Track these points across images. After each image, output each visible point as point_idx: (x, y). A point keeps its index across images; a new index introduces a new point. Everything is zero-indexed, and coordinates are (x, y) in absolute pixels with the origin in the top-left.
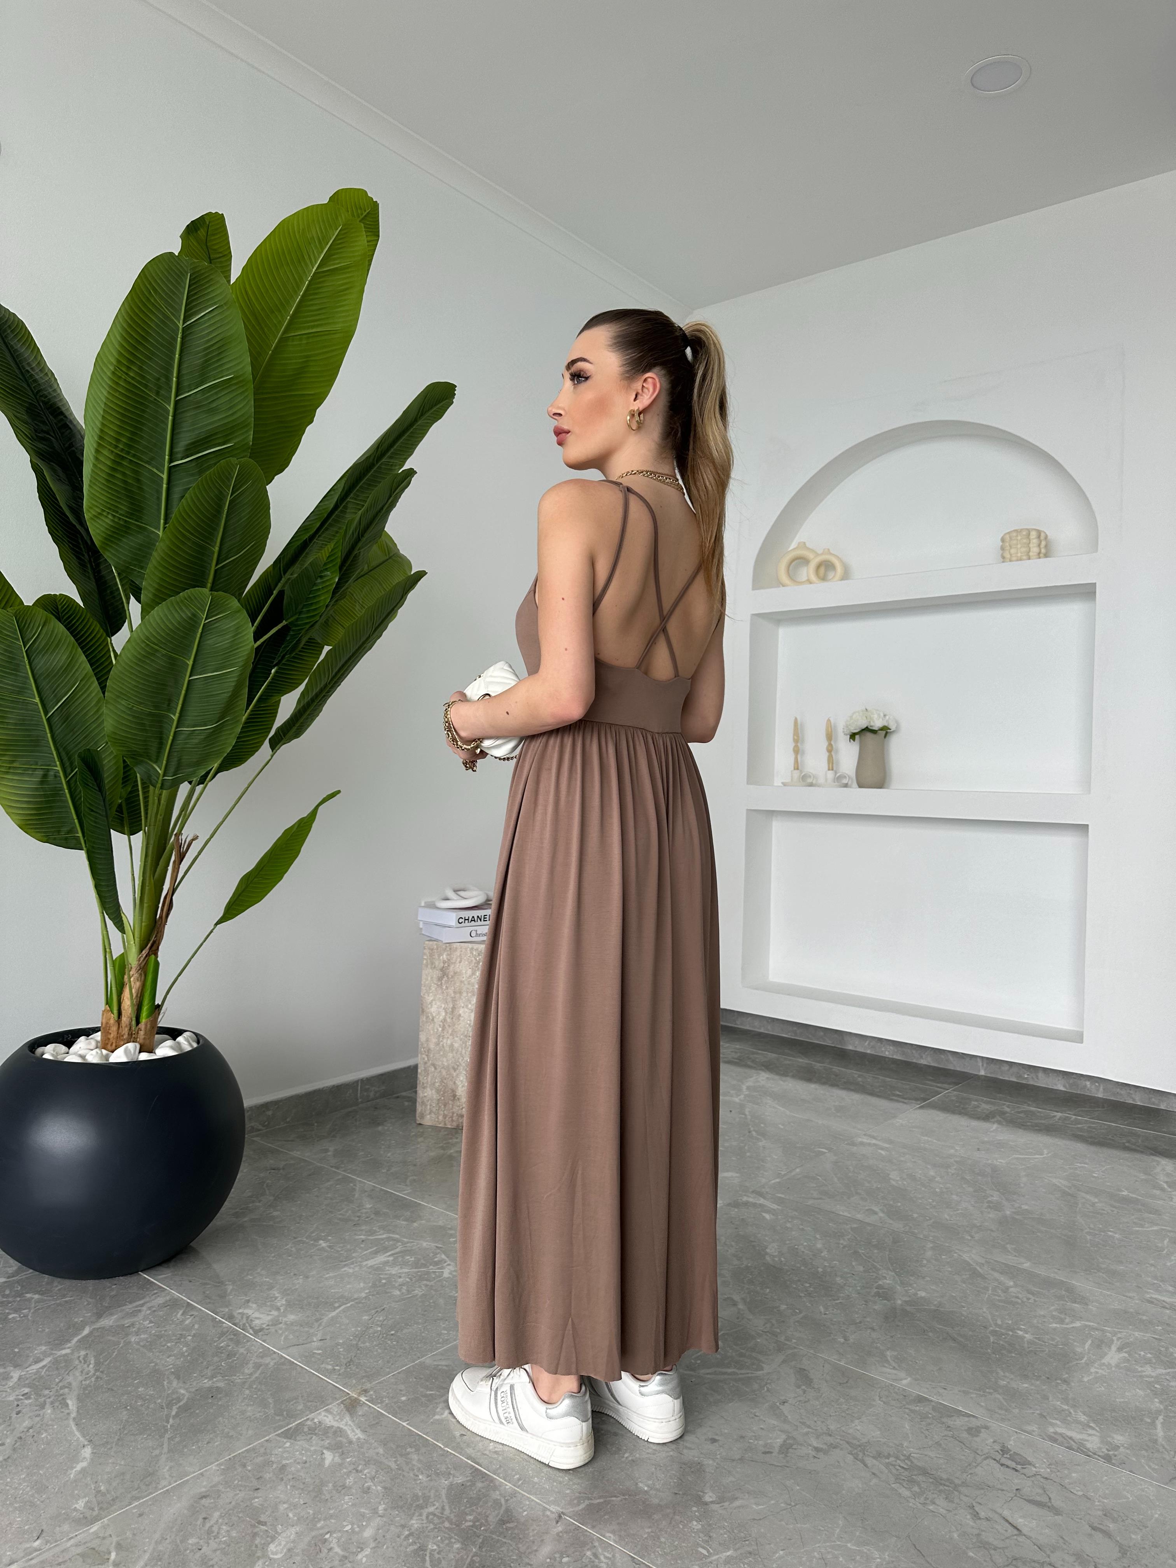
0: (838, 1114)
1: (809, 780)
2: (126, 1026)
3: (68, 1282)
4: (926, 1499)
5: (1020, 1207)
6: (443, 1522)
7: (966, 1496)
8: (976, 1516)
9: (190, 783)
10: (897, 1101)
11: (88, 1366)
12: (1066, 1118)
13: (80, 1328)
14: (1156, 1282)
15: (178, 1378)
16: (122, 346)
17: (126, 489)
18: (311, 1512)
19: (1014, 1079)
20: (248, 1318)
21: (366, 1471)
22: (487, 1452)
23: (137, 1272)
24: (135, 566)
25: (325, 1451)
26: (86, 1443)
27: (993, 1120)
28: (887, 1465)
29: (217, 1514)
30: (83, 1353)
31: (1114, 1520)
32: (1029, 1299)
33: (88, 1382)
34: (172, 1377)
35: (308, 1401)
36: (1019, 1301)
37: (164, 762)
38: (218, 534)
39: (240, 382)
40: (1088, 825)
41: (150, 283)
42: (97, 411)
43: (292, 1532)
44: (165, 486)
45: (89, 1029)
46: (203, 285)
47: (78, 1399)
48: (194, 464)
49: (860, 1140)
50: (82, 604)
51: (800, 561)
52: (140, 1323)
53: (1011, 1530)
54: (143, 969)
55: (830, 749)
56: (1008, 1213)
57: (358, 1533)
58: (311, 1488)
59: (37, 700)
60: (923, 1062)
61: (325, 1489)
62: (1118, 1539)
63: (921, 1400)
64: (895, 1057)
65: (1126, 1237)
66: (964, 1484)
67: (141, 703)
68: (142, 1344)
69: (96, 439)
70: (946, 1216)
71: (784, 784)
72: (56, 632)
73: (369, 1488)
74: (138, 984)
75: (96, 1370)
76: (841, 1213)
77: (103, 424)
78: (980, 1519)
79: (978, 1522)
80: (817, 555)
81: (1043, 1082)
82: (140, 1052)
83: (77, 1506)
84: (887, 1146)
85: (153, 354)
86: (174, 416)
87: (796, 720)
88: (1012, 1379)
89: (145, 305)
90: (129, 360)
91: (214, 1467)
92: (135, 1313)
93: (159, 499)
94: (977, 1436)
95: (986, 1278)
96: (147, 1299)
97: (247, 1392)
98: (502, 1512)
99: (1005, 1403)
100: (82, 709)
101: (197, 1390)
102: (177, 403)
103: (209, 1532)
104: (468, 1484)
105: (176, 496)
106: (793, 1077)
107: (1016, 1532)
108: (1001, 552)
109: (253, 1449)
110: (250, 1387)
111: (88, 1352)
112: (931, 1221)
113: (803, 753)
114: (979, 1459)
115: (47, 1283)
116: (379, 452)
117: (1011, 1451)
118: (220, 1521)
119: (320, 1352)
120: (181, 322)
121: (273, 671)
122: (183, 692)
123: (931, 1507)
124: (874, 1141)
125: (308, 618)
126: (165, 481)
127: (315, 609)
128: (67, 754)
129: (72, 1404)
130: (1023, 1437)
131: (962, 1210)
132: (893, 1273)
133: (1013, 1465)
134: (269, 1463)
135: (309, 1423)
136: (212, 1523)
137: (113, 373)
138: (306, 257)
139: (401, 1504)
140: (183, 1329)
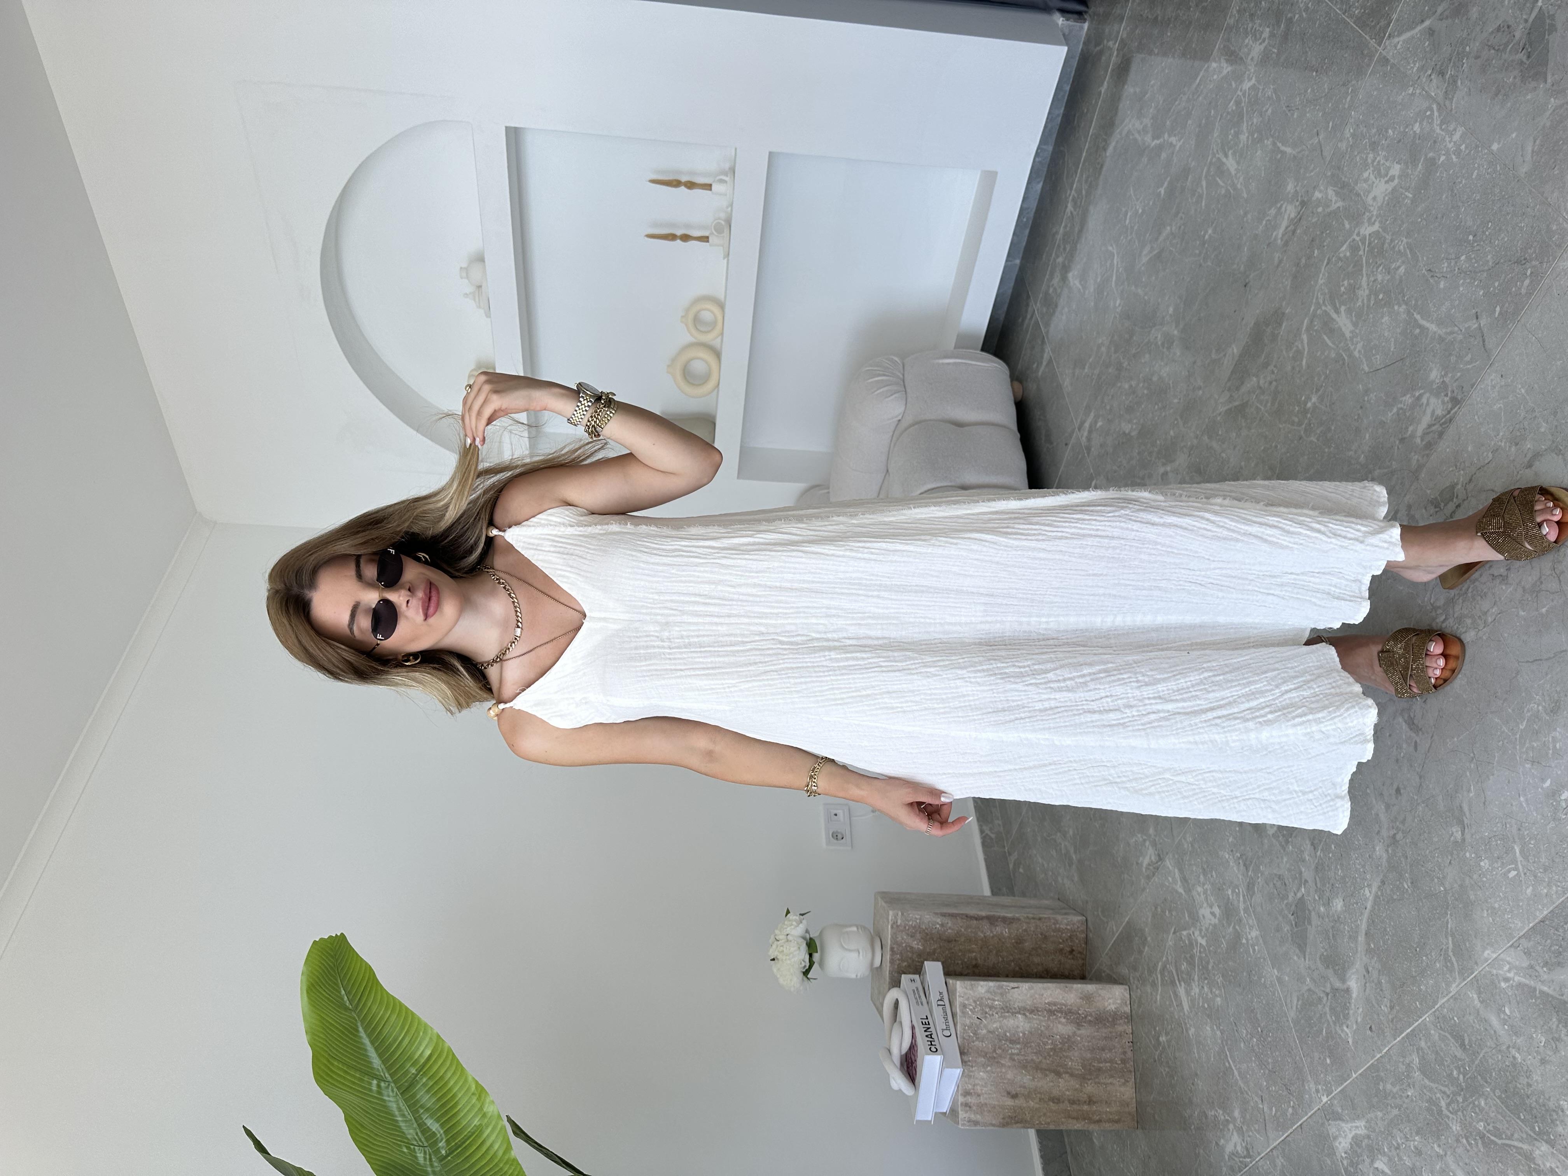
6: (1458, 1101)
12: (1074, 201)
20: (1234, 1155)
21: (1400, 1142)
25: (1376, 1166)
35: (1324, 1151)
36: (1275, 384)
40: (770, 152)
56: (1176, 332)
70: (1176, 401)
84: (1093, 413)
112: (1180, 420)
119: (1274, 1109)
130: (1423, 476)
135: (1345, 1163)
139: (1434, 1128)
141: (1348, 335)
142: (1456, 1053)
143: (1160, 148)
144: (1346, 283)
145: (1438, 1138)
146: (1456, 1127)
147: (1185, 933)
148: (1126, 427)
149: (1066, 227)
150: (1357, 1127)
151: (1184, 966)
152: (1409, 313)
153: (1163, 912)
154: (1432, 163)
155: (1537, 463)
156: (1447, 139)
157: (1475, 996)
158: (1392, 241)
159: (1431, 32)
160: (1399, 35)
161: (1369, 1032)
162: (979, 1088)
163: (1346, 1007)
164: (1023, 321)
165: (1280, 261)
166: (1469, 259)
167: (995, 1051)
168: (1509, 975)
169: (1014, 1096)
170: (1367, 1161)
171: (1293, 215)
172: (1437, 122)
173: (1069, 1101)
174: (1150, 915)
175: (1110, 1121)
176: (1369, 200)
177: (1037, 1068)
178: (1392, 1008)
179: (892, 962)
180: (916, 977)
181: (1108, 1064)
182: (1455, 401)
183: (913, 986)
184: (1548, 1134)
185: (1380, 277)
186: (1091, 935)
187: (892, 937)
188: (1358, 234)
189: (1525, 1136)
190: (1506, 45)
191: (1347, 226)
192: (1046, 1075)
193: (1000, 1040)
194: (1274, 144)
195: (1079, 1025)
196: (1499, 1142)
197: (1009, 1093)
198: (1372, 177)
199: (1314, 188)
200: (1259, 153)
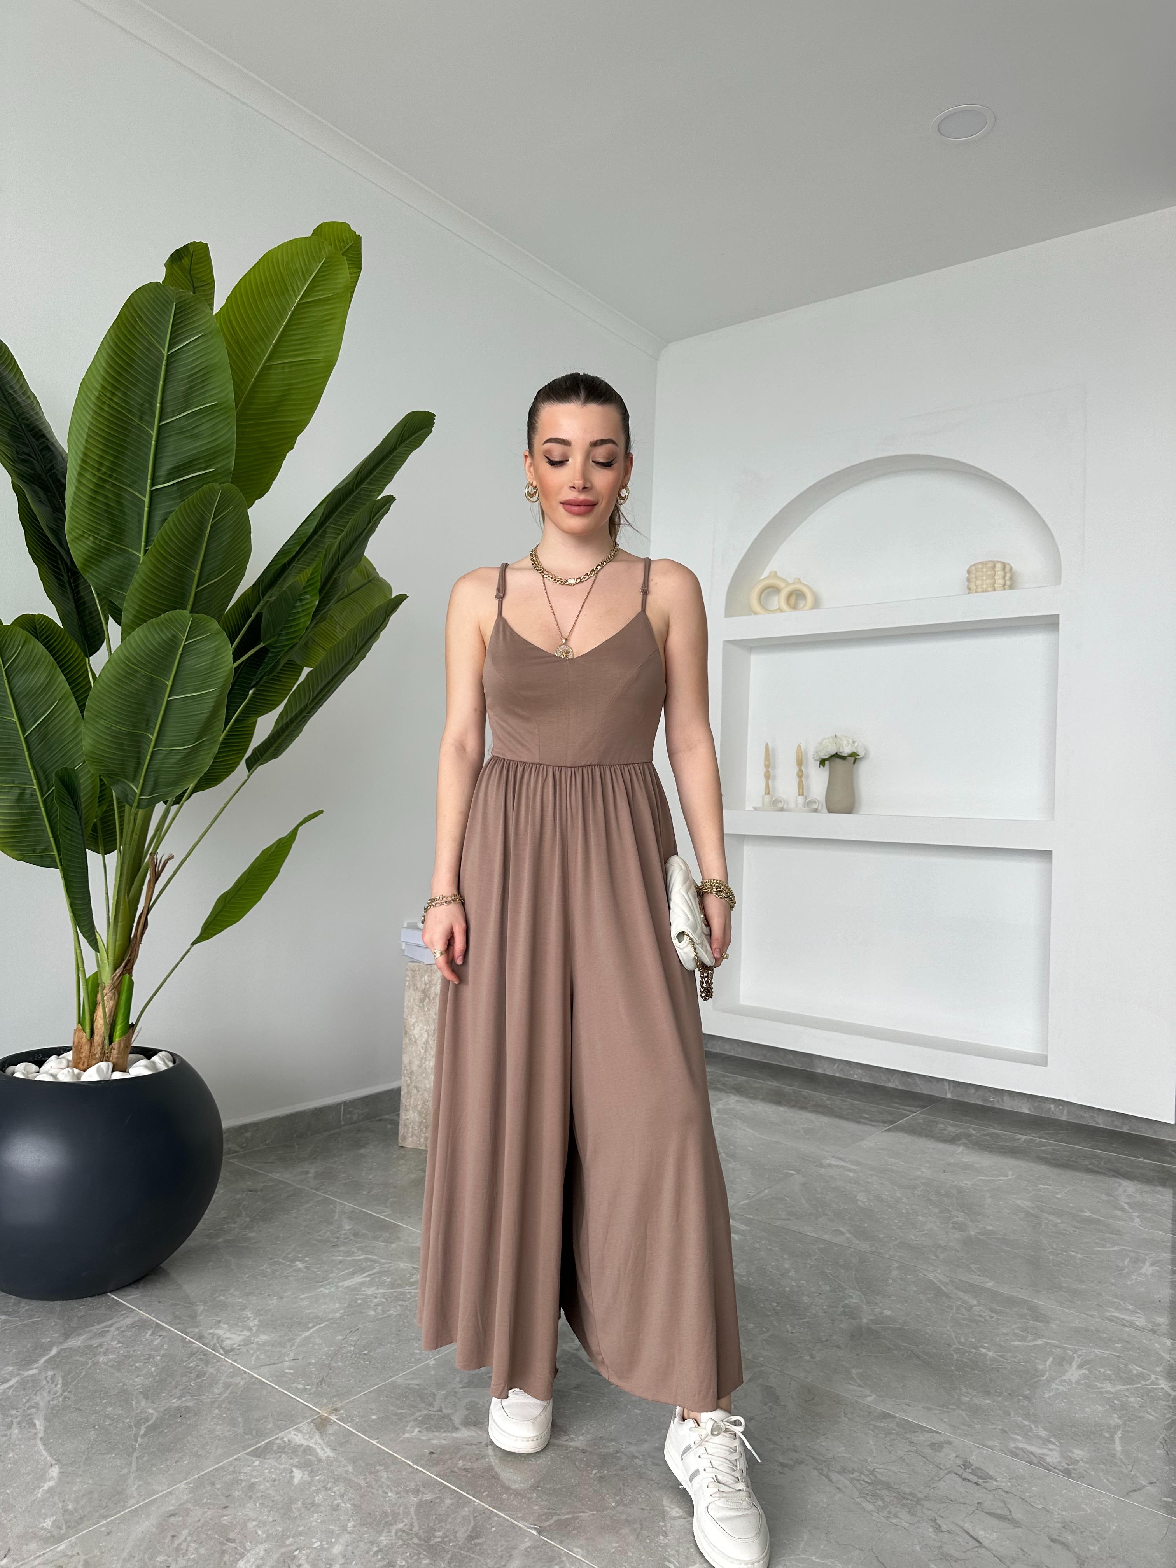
0: (807, 1137)
1: (780, 805)
2: (99, 1045)
3: (35, 1304)
4: (889, 1512)
5: (985, 1228)
6: (412, 1539)
7: (929, 1509)
8: (938, 1529)
9: (165, 802)
10: (865, 1124)
11: (56, 1386)
12: (1031, 1141)
13: (46, 1349)
14: (1115, 1300)
15: (147, 1398)
16: (107, 372)
17: (106, 511)
18: (280, 1529)
19: (980, 1102)
20: (218, 1338)
21: (335, 1489)
22: (456, 1469)
23: (105, 1293)
24: (115, 587)
25: (294, 1470)
26: (54, 1462)
27: (959, 1142)
28: (852, 1480)
29: (185, 1532)
30: (50, 1373)
31: (1073, 1532)
32: (992, 1317)
33: (55, 1402)
34: (141, 1397)
35: (278, 1420)
36: (983, 1319)
37: (141, 782)
38: (199, 557)
39: (223, 408)
40: (1051, 851)
41: (136, 312)
42: (81, 435)
43: (261, 1549)
44: (146, 509)
45: (60, 1048)
46: (188, 314)
47: (47, 1419)
48: (176, 488)
49: (828, 1162)
50: (60, 625)
51: (772, 590)
52: (108, 1344)
53: (973, 1543)
54: (117, 988)
55: (800, 775)
56: (972, 1233)
57: (327, 1550)
58: (280, 1506)
59: (16, 719)
60: (891, 1085)
61: (294, 1507)
62: (1076, 1550)
63: (885, 1416)
64: (863, 1080)
65: (1088, 1257)
66: (927, 1498)
67: (119, 723)
68: (110, 1364)
69: (79, 462)
70: (913, 1237)
71: (756, 809)
72: (35, 652)
73: (338, 1505)
74: (112, 1003)
75: (64, 1391)
76: (809, 1234)
77: (86, 448)
78: (942, 1531)
79: (940, 1534)
80: (788, 584)
81: (1008, 1105)
82: (113, 1071)
83: (45, 1525)
84: (855, 1168)
85: (138, 380)
86: (157, 441)
87: (767, 745)
88: (974, 1395)
89: (130, 332)
90: (113, 386)
91: (182, 1485)
92: (103, 1334)
93: (140, 522)
94: (940, 1451)
95: (950, 1297)
96: (115, 1320)
97: (217, 1411)
98: (470, 1528)
99: (968, 1419)
100: (60, 729)
101: (165, 1410)
102: (160, 428)
103: (178, 1549)
104: (437, 1501)
105: (157, 519)
106: (764, 1100)
107: (978, 1545)
108: (967, 583)
109: (222, 1468)
110: (219, 1407)
111: (55, 1372)
112: (898, 1241)
113: (775, 778)
114: (942, 1473)
115: (14, 1304)
116: (359, 478)
117: (972, 1465)
118: (189, 1538)
119: (291, 1371)
120: (166, 349)
121: (251, 692)
122: (162, 712)
123: (894, 1521)
124: (842, 1163)
125: (287, 640)
126: (147, 504)
127: (295, 632)
128: (44, 772)
129: (39, 1424)
130: (985, 1452)
131: (927, 1230)
132: (859, 1293)
133: (975, 1479)
134: (238, 1481)
135: (278, 1441)
136: (181, 1540)
137: (98, 398)
138: (290, 289)
139: (369, 1520)
140: (152, 1349)
141: (1066, 1377)
142: (459, 1534)
144: (1109, 1372)
145: (362, 1525)
146: (384, 1539)
150: (323, 1449)
152: (1117, 1427)
161: (427, 1451)
163: (438, 1429)
170: (294, 1462)
178: (466, 1470)
182: (1068, 1473)
185: (1132, 1400)
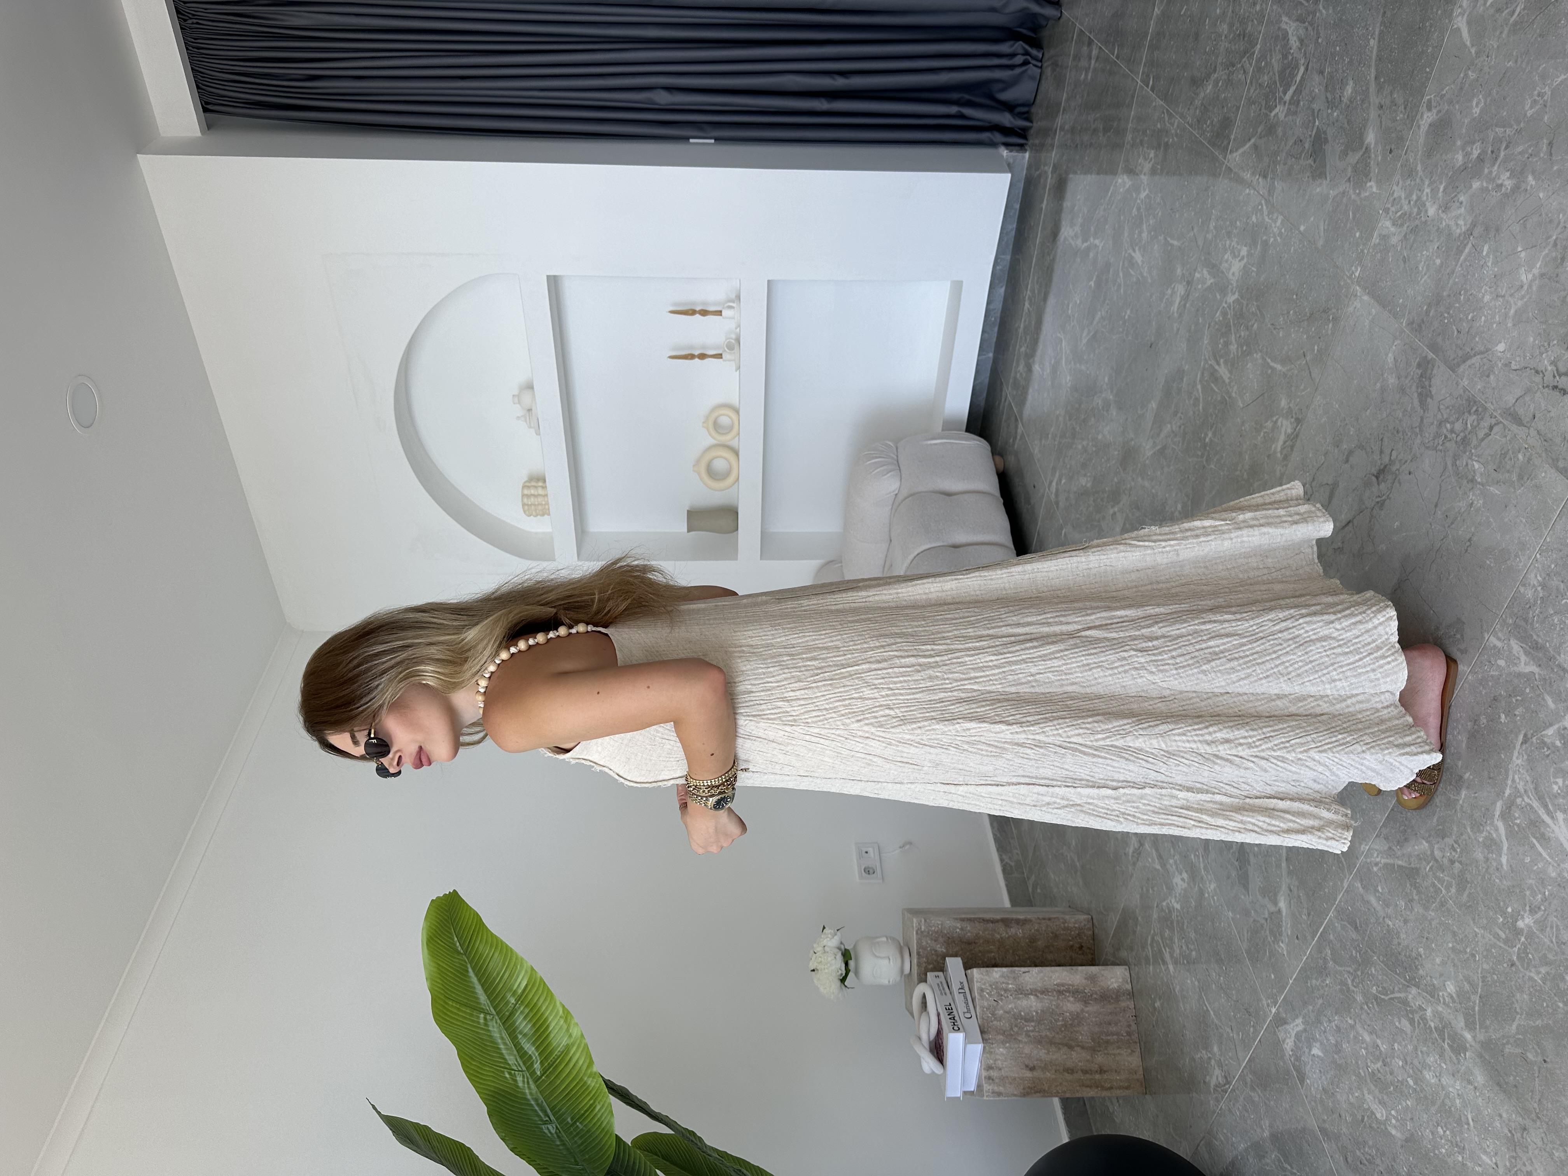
5: (1107, 384)
6: (1358, 976)
12: (1029, 298)
14: (1164, 302)
18: (1354, 1077)
21: (1325, 1025)
22: (1309, 922)
25: (1312, 1053)
31: (1341, 441)
35: (1277, 1055)
40: (769, 281)
43: (1368, 1097)
56: (1111, 397)
57: (1367, 1045)
58: (1338, 1073)
61: (1338, 1061)
62: (1353, 446)
65: (1129, 305)
70: (1116, 452)
73: (1337, 1026)
81: (998, 304)
91: (1326, 1146)
97: (1272, 1103)
98: (1349, 926)
104: (1331, 945)
119: (1240, 1033)
134: (1322, 1101)
135: (1292, 1059)
141: (1227, 381)
142: (1354, 937)
143: (1088, 249)
144: (1222, 341)
145: (1350, 1012)
146: (1359, 998)
147: (1164, 904)
148: (1083, 481)
149: (1025, 321)
150: (1297, 1025)
151: (1167, 933)
152: (1264, 359)
153: (1148, 891)
154: (1265, 243)
155: (1351, 459)
156: (1273, 225)
157: (1359, 885)
158: (1247, 305)
159: (1255, 147)
160: (1237, 150)
161: (1296, 941)
162: (999, 1062)
163: (1279, 926)
164: (999, 404)
165: (1178, 330)
166: (1295, 312)
167: (1012, 1029)
168: (1378, 860)
169: (1032, 1069)
170: (1307, 1050)
171: (1182, 293)
172: (1266, 213)
173: (1082, 1071)
174: (1138, 896)
175: (1120, 1088)
176: (1230, 276)
177: (1051, 1042)
178: (1309, 914)
179: (919, 965)
180: (941, 974)
181: (1115, 1037)
182: (1298, 421)
183: (938, 981)
184: (1414, 978)
185: (1242, 334)
186: (1096, 931)
187: (917, 942)
188: (1226, 303)
189: (1401, 986)
190: (1301, 153)
191: (1218, 297)
192: (1060, 1049)
193: (1016, 1019)
194: (1165, 239)
195: (1086, 1003)
196: (1387, 998)
197: (1027, 1066)
198: (1230, 258)
199: (1195, 270)
200: (1156, 247)
